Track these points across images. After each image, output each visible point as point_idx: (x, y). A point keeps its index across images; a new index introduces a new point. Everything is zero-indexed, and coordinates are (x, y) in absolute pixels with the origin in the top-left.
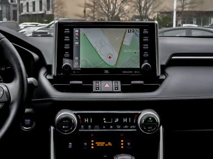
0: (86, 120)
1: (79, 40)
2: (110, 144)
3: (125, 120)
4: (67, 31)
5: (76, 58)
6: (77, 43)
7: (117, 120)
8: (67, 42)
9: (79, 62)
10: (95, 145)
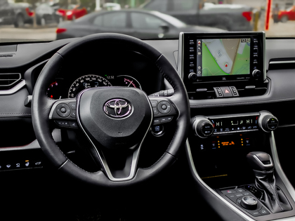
0: (218, 124)
1: (201, 51)
2: (233, 143)
3: (248, 121)
4: (192, 42)
5: (199, 68)
6: (199, 53)
7: (242, 122)
8: (192, 53)
9: (201, 71)
10: (221, 145)
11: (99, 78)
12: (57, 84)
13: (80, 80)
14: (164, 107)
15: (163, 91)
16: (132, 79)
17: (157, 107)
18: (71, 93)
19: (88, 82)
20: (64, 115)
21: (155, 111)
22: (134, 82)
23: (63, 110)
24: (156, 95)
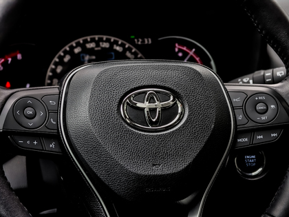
11: (116, 42)
12: (19, 57)
13: (72, 48)
14: (260, 107)
15: (262, 72)
16: (194, 46)
17: (243, 108)
18: (51, 78)
19: (91, 52)
20: (31, 123)
21: (240, 117)
22: (199, 52)
23: (29, 111)
24: (245, 80)
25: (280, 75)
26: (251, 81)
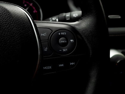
14: (62, 41)
17: (49, 41)
24: (54, 19)
25: (75, 16)
26: (57, 20)
